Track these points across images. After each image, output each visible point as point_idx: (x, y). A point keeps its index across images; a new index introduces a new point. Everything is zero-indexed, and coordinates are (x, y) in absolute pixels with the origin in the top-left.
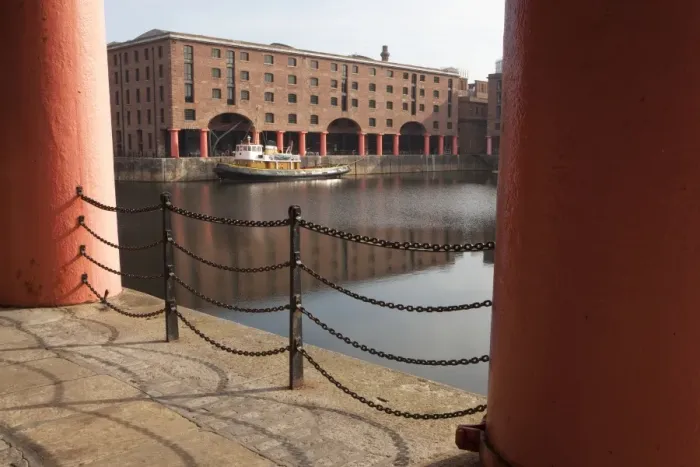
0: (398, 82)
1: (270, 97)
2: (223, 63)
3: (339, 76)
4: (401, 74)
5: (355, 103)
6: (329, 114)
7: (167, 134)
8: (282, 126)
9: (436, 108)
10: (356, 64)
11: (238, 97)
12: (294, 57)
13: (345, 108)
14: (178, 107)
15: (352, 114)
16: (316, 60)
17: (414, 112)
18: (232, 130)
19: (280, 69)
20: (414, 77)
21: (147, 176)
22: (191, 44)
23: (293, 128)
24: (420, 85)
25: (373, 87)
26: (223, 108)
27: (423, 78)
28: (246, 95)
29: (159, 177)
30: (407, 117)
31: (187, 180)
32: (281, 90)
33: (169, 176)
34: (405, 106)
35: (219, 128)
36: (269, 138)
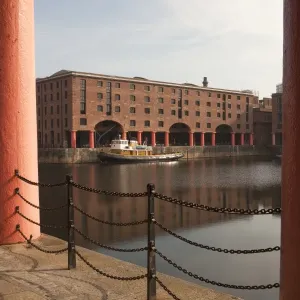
0: (213, 100)
1: (133, 110)
2: (104, 90)
3: (177, 97)
4: (216, 94)
5: (187, 113)
6: (170, 120)
7: (69, 134)
8: (140, 128)
9: (239, 116)
10: (187, 89)
11: (113, 110)
12: (148, 86)
13: (180, 117)
14: (76, 117)
15: (185, 120)
16: (162, 87)
17: (224, 119)
18: (110, 131)
19: (139, 93)
20: (224, 96)
21: (56, 159)
22: (85, 79)
23: (148, 129)
24: (228, 101)
25: (198, 103)
26: (103, 117)
27: (230, 97)
28: (118, 109)
29: (64, 160)
30: (220, 121)
31: (81, 163)
32: (140, 106)
33: (70, 160)
34: (219, 115)
35: (101, 129)
36: (132, 136)
